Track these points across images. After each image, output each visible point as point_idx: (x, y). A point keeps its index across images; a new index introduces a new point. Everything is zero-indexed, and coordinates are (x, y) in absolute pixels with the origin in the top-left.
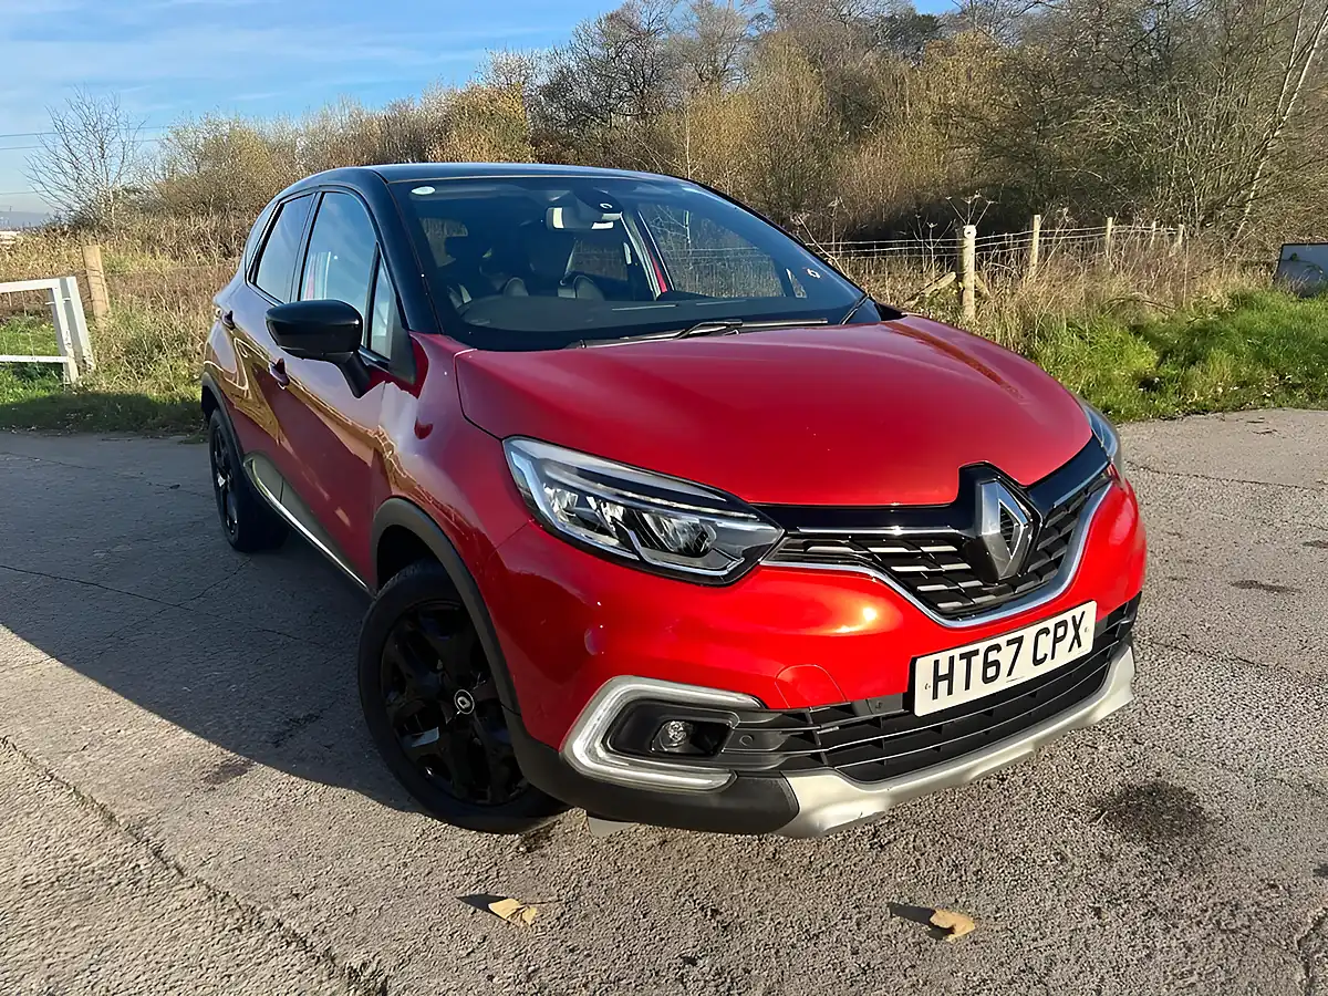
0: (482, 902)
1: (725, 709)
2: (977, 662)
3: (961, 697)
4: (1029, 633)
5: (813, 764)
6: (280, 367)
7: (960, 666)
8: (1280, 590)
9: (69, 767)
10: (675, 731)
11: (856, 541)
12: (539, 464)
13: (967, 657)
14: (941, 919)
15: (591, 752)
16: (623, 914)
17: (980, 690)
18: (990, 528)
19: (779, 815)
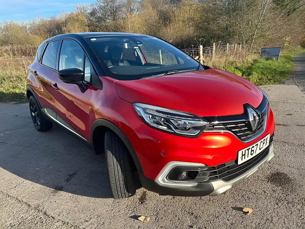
0: (136, 217)
1: (197, 168)
2: (250, 150)
3: (247, 159)
4: (259, 143)
5: (216, 178)
6: (56, 85)
7: (247, 152)
8: (286, 125)
9: (13, 193)
10: (184, 174)
11: (223, 124)
12: (144, 109)
13: (248, 150)
14: (245, 210)
15: (163, 180)
16: (171, 217)
17: (250, 157)
18: (251, 119)
19: (210, 191)
